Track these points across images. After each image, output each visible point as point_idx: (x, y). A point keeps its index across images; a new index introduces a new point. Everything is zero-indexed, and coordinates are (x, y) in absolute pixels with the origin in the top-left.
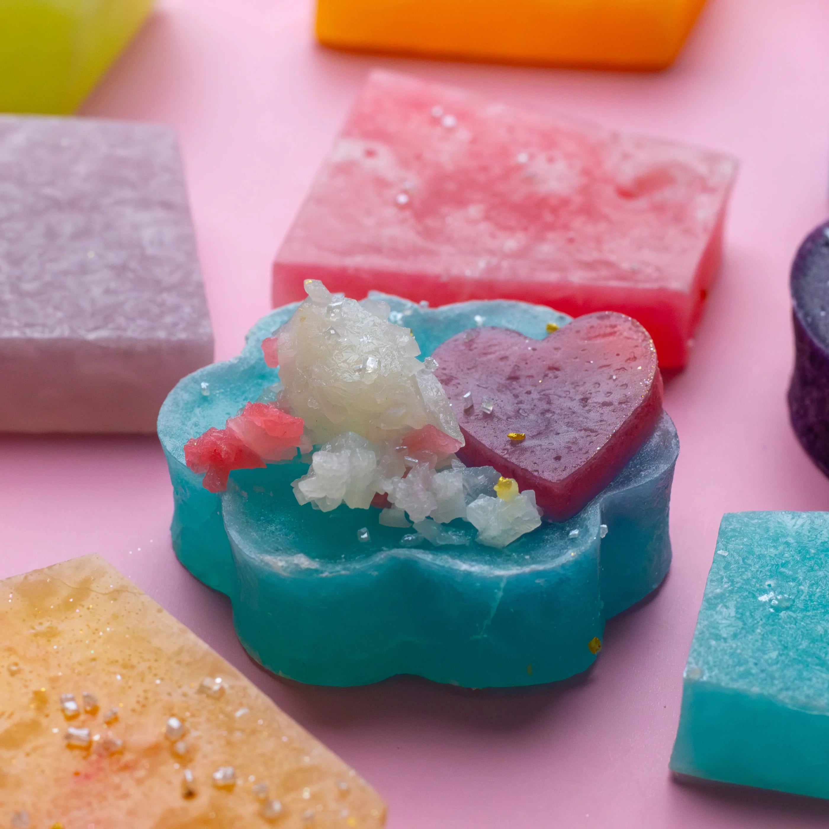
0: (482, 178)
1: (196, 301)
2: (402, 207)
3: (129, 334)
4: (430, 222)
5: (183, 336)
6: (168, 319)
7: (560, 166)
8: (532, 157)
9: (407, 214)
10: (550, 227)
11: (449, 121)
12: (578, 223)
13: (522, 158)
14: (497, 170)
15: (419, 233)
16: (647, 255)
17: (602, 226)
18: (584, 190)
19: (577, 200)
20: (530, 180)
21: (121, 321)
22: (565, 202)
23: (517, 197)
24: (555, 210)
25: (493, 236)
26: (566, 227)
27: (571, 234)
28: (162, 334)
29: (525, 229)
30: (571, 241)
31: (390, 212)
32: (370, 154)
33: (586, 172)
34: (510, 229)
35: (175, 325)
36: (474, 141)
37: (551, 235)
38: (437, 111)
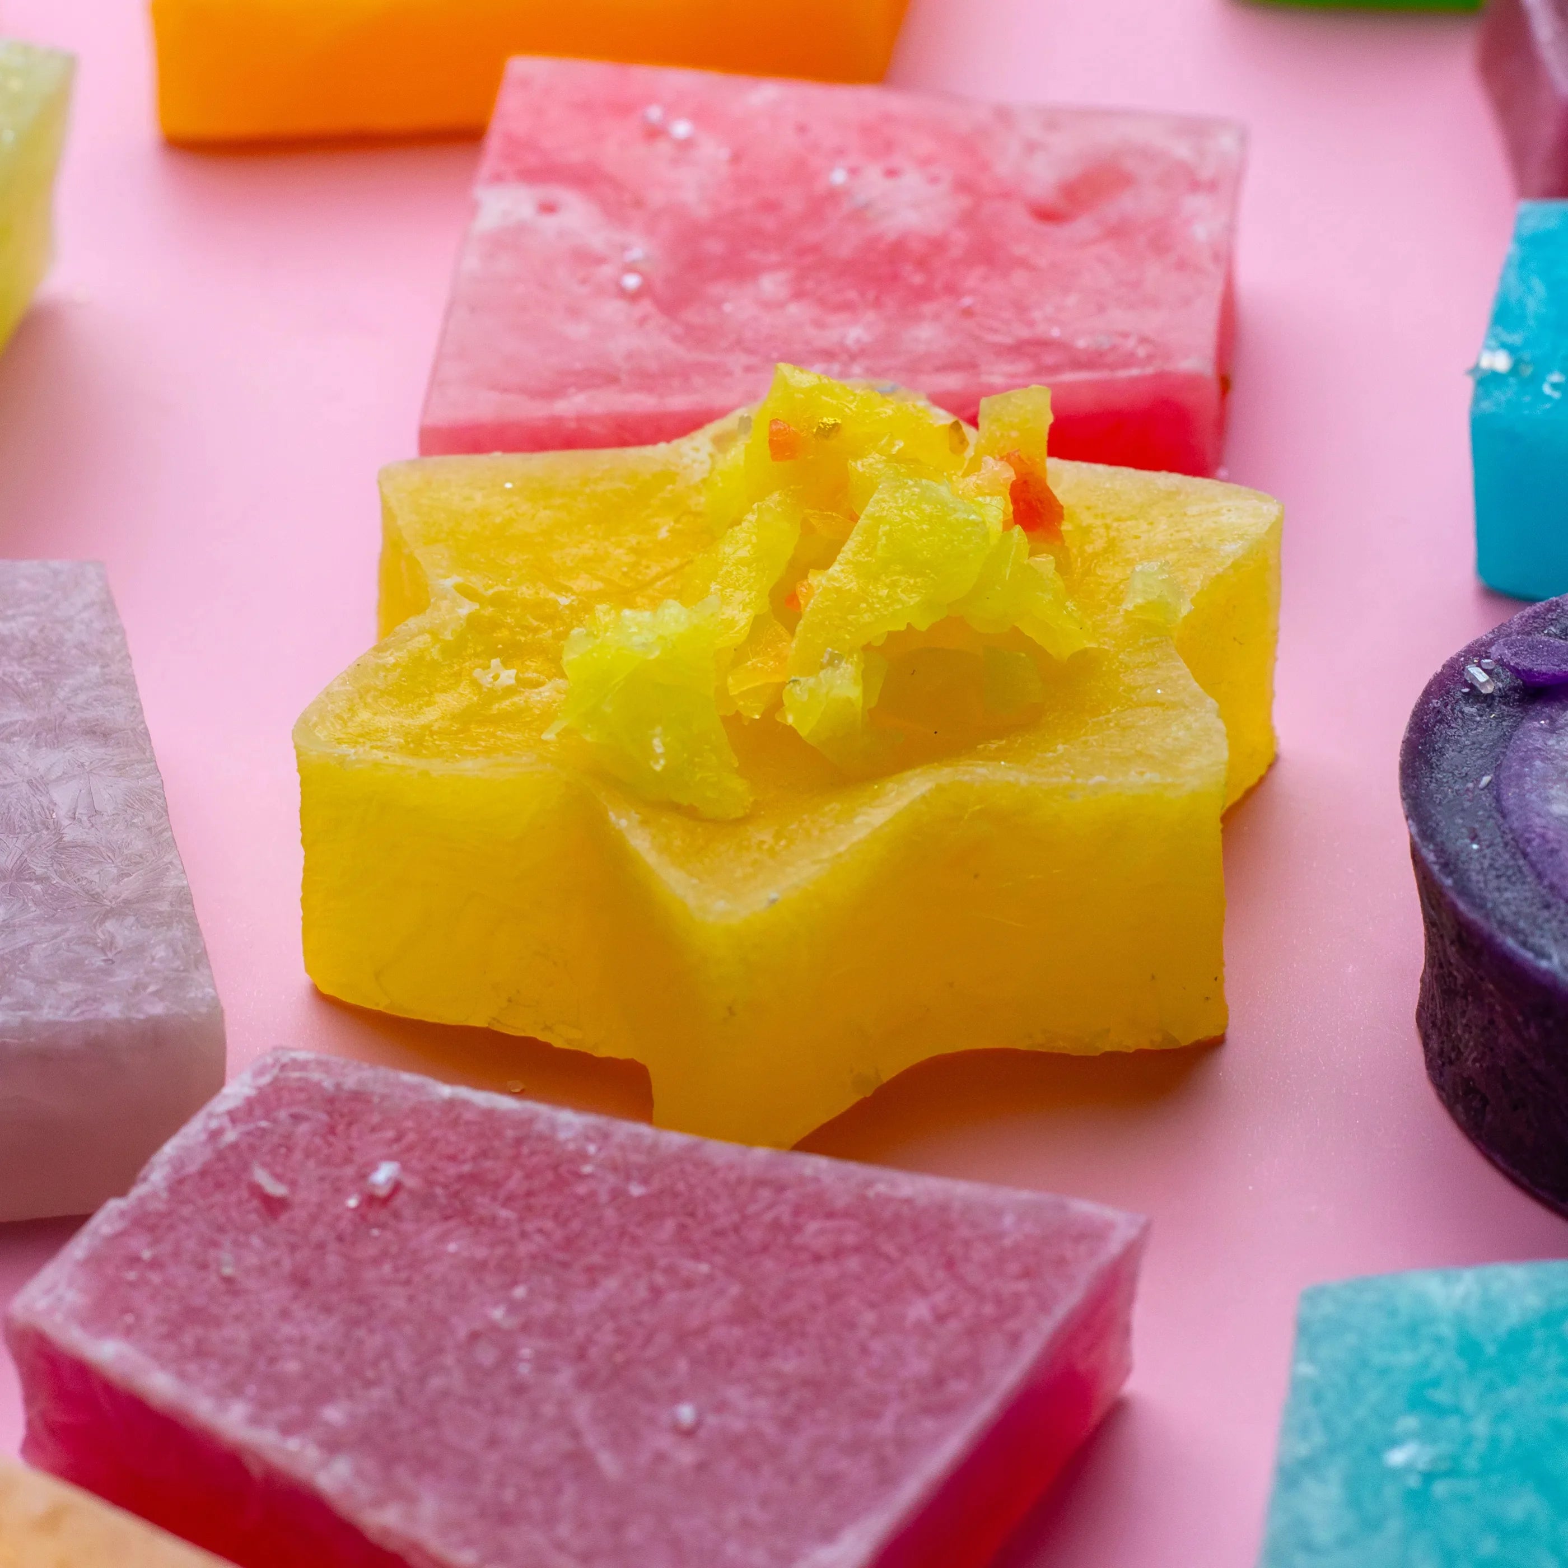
0: (769, 223)
1: (177, 932)
2: (633, 297)
3: (46, 1014)
4: (691, 315)
5: (157, 1009)
6: (123, 976)
7: (912, 180)
8: (853, 172)
9: (646, 306)
10: (923, 294)
11: (681, 129)
12: (972, 279)
13: (839, 177)
14: (794, 203)
15: (677, 339)
16: (1120, 318)
17: (1019, 278)
18: (967, 219)
19: (960, 238)
20: (859, 215)
21: (28, 988)
22: (938, 245)
23: (845, 250)
24: (922, 263)
25: (819, 324)
26: (952, 290)
27: (967, 301)
28: (113, 1010)
29: (877, 304)
30: (968, 313)
31: (613, 309)
32: (548, 208)
33: (963, 186)
34: (847, 306)
35: (139, 987)
36: (736, 158)
37: (928, 308)
38: (655, 113)
